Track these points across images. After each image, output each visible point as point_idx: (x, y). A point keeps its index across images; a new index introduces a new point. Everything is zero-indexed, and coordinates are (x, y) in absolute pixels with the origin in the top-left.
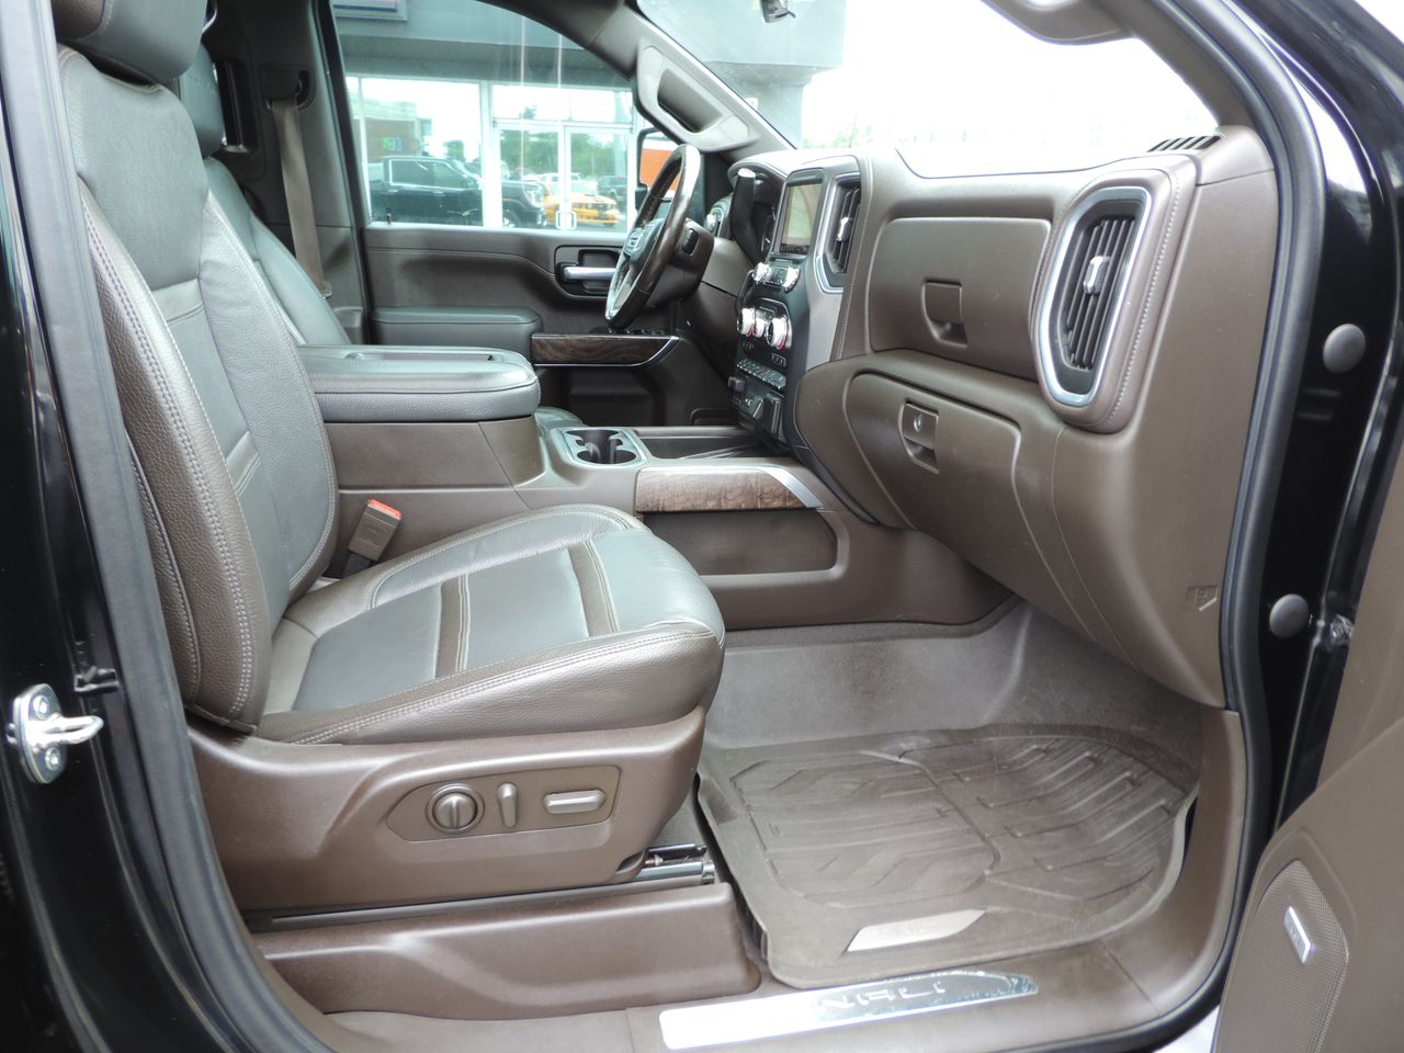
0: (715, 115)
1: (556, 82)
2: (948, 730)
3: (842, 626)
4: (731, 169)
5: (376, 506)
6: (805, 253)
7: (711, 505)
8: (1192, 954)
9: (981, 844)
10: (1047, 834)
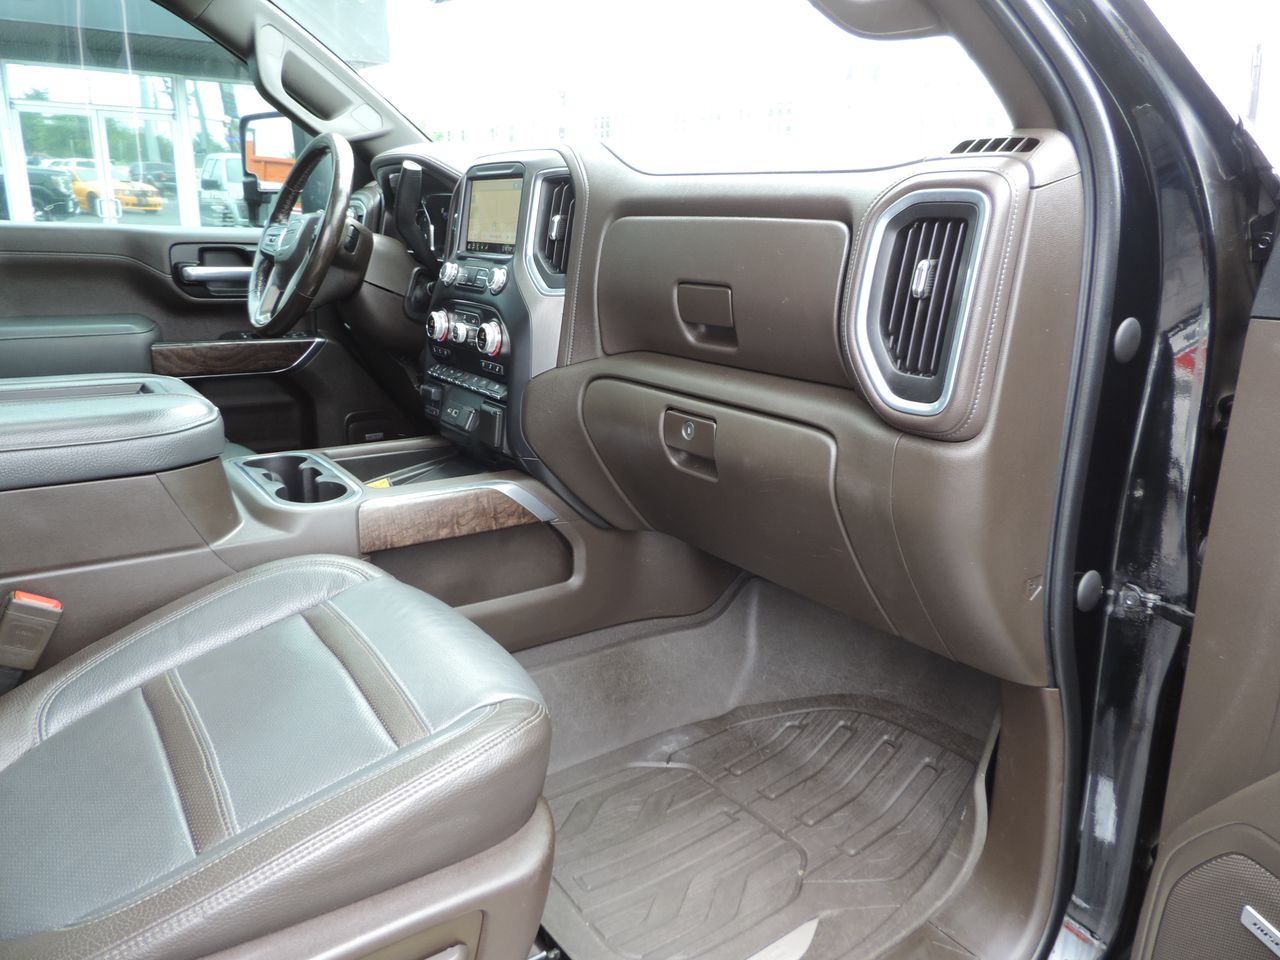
0: (345, 103)
1: (80, 64)
2: (700, 722)
3: (582, 636)
4: (372, 163)
5: (24, 599)
6: (511, 253)
7: (444, 533)
8: (1023, 917)
9: (781, 842)
10: (835, 815)
